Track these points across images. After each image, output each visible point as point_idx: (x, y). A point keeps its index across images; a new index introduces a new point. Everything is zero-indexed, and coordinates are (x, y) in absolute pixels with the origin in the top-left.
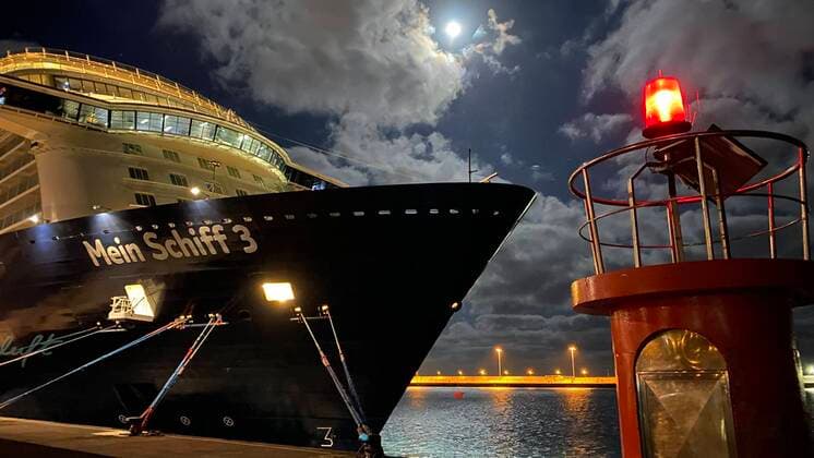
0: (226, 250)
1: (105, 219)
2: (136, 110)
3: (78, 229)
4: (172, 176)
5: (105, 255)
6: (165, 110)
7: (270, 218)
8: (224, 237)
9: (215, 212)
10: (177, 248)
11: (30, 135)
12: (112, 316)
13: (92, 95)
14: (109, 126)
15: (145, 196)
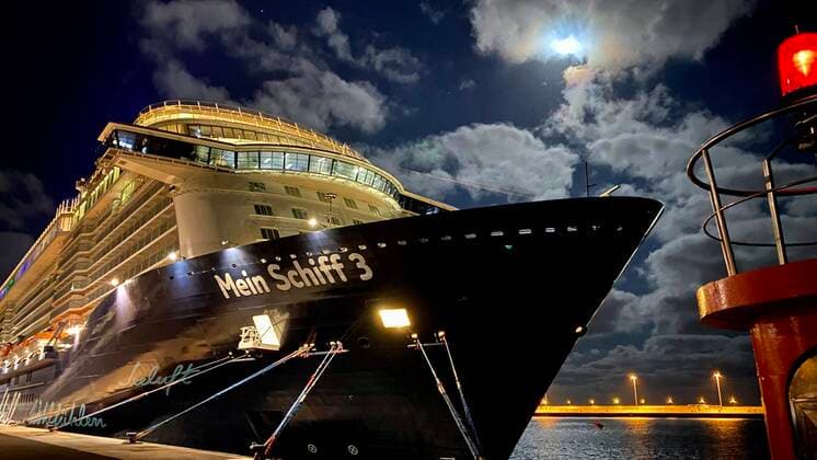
0: (344, 278)
1: (234, 255)
2: (259, 149)
3: (210, 264)
4: (294, 210)
5: (234, 287)
6: (285, 149)
7: (384, 245)
8: (341, 266)
9: (332, 242)
10: (298, 278)
11: (169, 179)
12: (242, 345)
13: (221, 139)
14: (236, 167)
15: (270, 231)
